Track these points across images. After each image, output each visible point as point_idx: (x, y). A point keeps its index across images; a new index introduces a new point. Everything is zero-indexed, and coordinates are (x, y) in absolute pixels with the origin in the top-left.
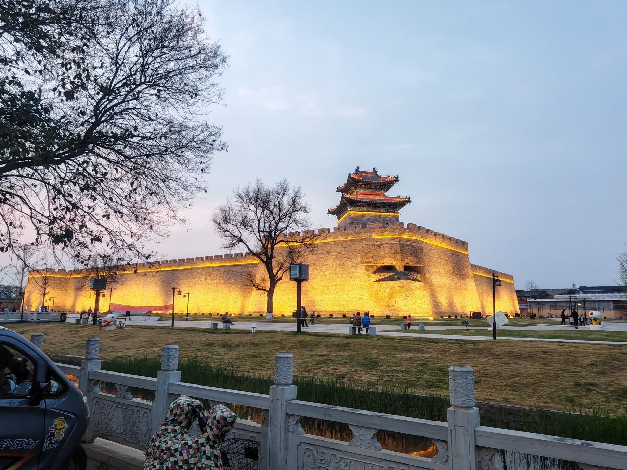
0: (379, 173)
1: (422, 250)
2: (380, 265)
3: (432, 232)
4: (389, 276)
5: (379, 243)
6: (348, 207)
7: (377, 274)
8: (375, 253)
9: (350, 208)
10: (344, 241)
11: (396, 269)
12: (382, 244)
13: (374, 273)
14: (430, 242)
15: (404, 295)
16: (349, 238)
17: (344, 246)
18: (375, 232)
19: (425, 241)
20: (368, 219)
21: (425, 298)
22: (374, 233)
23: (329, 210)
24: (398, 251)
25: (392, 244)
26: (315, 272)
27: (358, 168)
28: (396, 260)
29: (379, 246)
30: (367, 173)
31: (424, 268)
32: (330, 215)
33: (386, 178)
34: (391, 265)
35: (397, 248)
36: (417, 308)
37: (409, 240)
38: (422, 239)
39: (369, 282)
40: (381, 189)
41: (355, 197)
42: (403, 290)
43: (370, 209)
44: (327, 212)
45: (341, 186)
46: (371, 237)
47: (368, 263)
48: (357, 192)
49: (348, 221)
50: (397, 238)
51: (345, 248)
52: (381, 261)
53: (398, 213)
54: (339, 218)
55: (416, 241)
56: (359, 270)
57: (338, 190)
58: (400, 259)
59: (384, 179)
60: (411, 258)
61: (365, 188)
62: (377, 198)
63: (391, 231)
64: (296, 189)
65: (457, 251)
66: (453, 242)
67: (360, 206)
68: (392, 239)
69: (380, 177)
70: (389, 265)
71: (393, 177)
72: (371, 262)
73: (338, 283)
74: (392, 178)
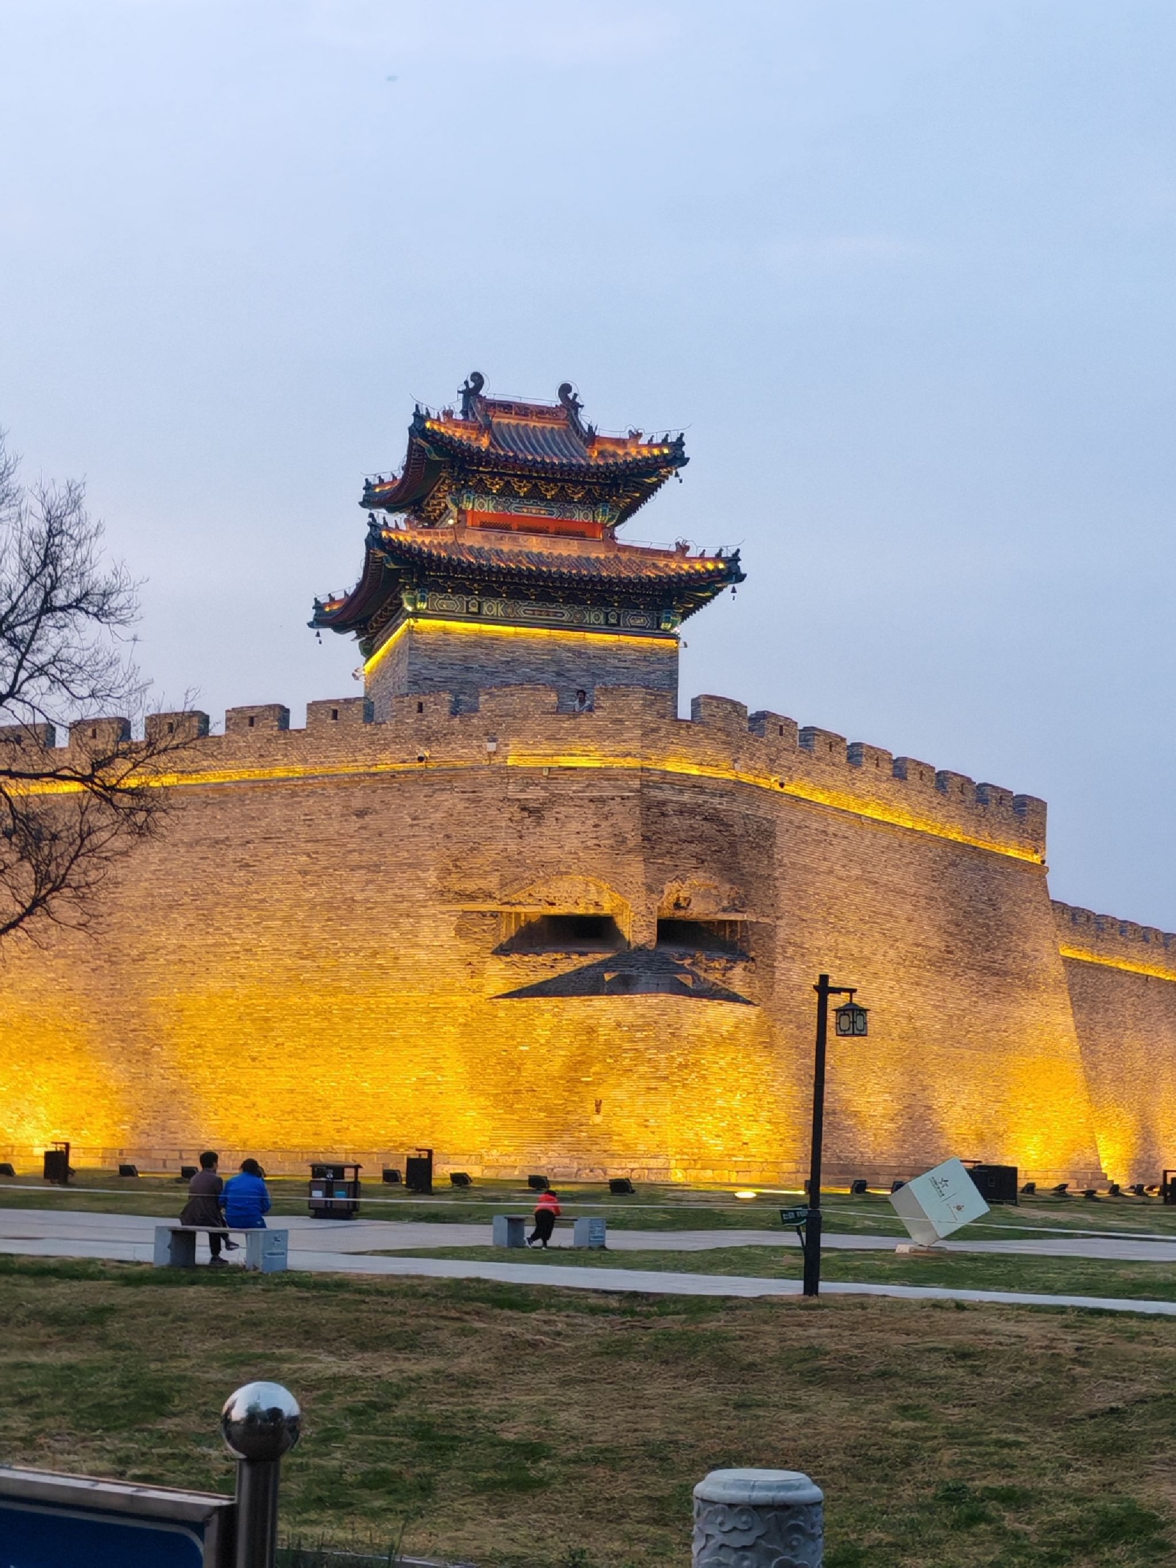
0: (586, 418)
1: (770, 835)
2: (534, 910)
3: (834, 741)
4: (579, 972)
5: (534, 794)
6: (404, 596)
7: (515, 957)
8: (513, 847)
9: (413, 603)
10: (355, 779)
11: (618, 935)
12: (554, 800)
13: (502, 951)
14: (820, 798)
15: (642, 1069)
16: (387, 763)
17: (357, 803)
18: (518, 732)
19: (789, 789)
20: (511, 665)
21: (762, 1088)
22: (514, 740)
23: (318, 606)
24: (633, 840)
25: (602, 800)
26: (198, 941)
27: (478, 379)
28: (619, 887)
29: (534, 812)
30: (524, 410)
31: (770, 932)
32: (322, 631)
33: (620, 442)
34: (592, 911)
35: (630, 826)
36: (709, 1140)
37: (697, 785)
38: (771, 782)
39: (474, 998)
40: (592, 501)
41: (449, 539)
42: (641, 1046)
43: (523, 610)
44: (310, 615)
45: (387, 478)
46: (497, 760)
47: (472, 897)
48: (461, 511)
49: (403, 670)
50: (630, 773)
51: (361, 814)
52: (542, 891)
53: (675, 637)
54: (368, 651)
55: (736, 789)
56: (425, 936)
57: (371, 499)
58: (641, 879)
59: (610, 448)
60: (698, 879)
61: (507, 492)
62: (567, 549)
63: (600, 734)
64: (58, 494)
65: (981, 844)
66: (956, 797)
67: (470, 593)
68: (604, 774)
69: (591, 438)
70: (580, 911)
71: (658, 440)
72: (490, 896)
73: (315, 999)
74: (650, 444)
